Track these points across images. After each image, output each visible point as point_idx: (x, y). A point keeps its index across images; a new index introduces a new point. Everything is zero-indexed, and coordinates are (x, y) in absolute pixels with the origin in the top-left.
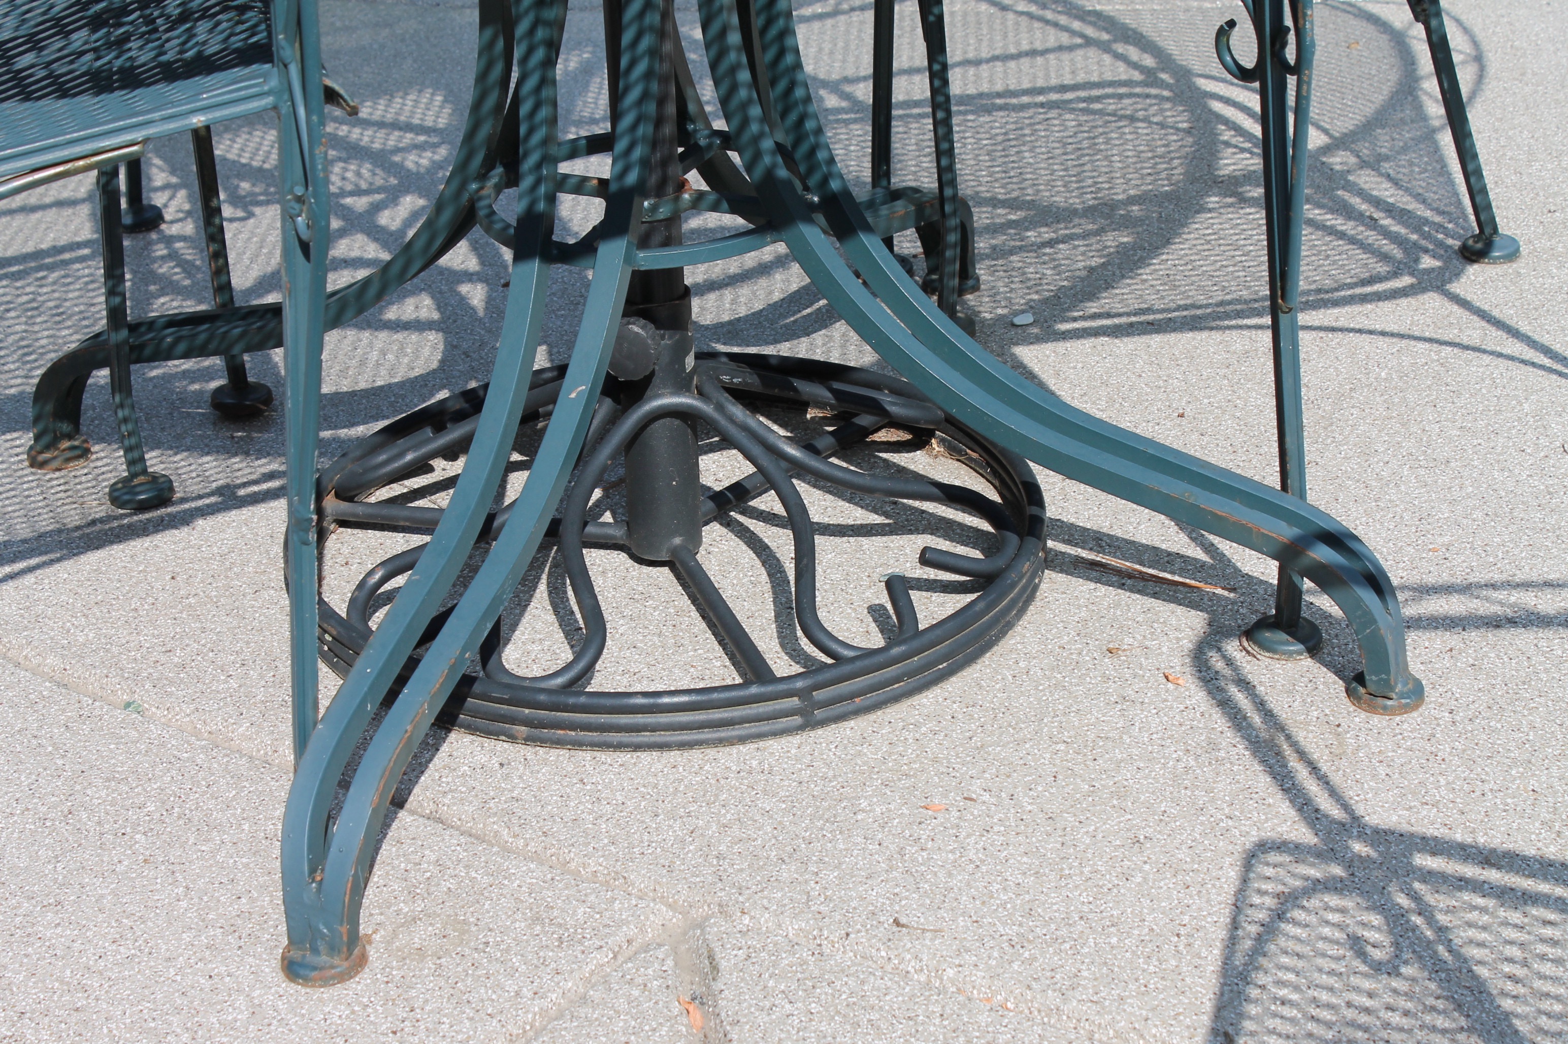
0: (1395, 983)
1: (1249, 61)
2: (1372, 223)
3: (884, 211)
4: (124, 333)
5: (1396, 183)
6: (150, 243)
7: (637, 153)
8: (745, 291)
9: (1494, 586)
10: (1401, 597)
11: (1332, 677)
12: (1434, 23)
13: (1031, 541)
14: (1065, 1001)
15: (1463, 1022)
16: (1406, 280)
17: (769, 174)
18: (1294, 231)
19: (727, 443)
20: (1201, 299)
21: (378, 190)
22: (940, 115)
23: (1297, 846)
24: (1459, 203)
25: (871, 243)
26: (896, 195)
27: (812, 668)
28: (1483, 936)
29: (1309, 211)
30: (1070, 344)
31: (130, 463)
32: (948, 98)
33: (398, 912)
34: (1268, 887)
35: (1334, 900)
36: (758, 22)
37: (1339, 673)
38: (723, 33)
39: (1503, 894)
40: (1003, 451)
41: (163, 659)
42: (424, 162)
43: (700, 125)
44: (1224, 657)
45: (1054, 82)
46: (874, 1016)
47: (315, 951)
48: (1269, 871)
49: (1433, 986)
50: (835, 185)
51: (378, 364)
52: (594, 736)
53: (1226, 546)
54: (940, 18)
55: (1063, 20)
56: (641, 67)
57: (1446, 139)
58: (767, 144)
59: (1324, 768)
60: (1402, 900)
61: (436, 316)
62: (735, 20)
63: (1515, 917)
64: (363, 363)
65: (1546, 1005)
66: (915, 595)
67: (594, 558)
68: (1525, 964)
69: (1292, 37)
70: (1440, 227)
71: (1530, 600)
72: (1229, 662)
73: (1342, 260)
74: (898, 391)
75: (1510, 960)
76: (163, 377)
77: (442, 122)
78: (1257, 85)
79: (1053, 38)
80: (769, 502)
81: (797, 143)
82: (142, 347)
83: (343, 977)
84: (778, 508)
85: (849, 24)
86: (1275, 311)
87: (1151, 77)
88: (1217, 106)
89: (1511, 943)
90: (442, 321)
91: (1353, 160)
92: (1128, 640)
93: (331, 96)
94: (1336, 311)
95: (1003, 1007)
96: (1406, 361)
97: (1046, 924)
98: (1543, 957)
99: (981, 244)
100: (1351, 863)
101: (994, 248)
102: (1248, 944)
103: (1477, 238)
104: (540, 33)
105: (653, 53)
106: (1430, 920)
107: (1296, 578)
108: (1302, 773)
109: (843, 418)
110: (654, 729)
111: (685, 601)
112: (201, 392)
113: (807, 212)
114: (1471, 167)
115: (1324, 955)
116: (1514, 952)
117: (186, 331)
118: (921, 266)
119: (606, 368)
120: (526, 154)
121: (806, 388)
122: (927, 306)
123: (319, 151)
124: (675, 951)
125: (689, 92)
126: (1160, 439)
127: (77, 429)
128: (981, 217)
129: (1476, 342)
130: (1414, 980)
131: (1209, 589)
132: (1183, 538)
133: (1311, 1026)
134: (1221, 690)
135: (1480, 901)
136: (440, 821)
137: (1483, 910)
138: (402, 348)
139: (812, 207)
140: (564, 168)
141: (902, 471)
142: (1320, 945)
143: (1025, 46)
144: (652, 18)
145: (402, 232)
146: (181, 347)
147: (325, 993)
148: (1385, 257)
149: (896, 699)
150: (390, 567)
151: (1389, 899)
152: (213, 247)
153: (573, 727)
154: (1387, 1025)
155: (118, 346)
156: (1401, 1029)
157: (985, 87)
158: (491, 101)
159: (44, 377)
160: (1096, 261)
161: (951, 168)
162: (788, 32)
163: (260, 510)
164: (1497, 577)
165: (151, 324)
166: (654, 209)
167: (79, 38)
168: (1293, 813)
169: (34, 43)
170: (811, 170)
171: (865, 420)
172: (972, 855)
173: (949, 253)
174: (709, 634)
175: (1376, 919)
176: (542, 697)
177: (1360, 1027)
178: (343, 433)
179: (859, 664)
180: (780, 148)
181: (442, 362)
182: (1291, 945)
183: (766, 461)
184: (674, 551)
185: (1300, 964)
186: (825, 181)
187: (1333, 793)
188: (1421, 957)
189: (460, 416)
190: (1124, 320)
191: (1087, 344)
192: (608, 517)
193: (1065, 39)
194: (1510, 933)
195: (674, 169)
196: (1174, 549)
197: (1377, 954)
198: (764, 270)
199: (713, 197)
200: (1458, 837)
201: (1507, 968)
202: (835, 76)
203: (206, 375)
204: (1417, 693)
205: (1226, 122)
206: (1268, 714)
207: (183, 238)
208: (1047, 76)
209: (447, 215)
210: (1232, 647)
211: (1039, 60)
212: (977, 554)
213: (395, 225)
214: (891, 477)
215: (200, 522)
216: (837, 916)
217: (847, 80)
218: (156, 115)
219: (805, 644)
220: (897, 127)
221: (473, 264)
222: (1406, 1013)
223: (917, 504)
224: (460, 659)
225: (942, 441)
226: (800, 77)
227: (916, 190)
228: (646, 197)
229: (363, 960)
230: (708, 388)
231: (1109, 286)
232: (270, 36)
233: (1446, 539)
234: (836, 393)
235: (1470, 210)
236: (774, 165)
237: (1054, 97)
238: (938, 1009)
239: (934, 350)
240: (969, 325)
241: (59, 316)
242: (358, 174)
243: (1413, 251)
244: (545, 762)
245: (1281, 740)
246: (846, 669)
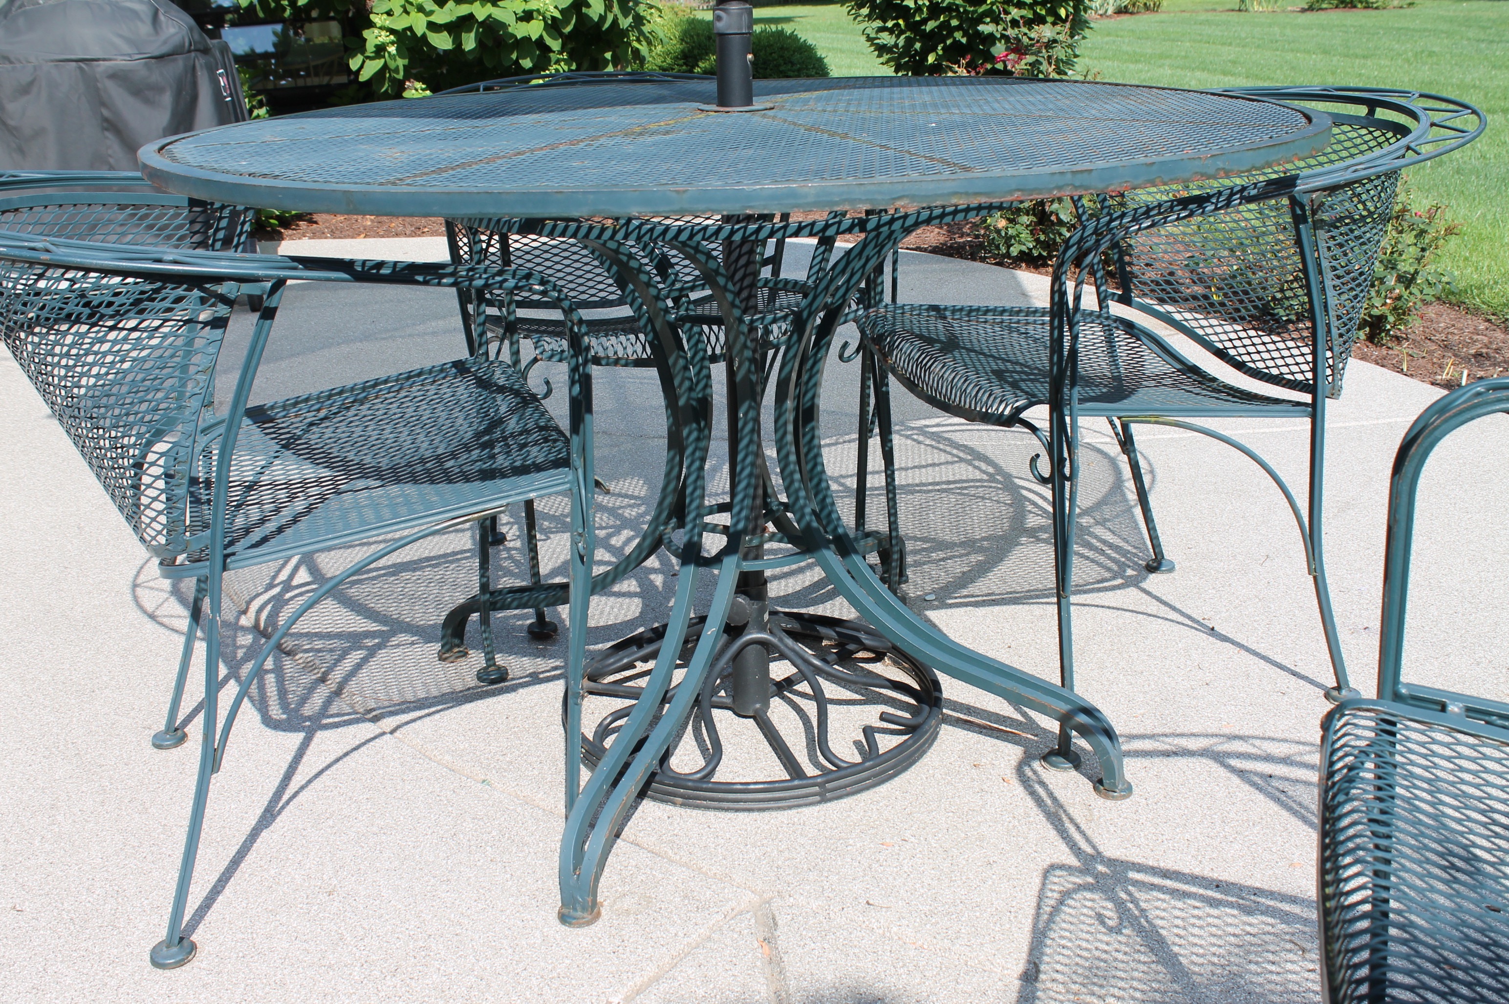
0: (1120, 938)
1: (1046, 474)
2: (1102, 552)
3: (862, 543)
4: (488, 596)
5: (1113, 533)
6: (500, 551)
7: (744, 514)
8: (791, 580)
9: (1166, 735)
10: (1120, 740)
11: (1086, 781)
12: (1132, 455)
13: (935, 709)
14: (953, 945)
15: (1154, 958)
16: (1119, 581)
17: (809, 525)
18: (1069, 558)
19: (783, 657)
20: (1019, 589)
21: (611, 527)
22: (891, 496)
23: (1070, 867)
24: (1145, 543)
25: (856, 558)
26: (868, 535)
27: (825, 772)
28: (1163, 914)
29: (1076, 548)
30: (953, 610)
31: (487, 660)
32: (894, 488)
33: (616, 891)
34: (1056, 888)
35: (1088, 895)
36: (803, 450)
37: (1090, 779)
38: (787, 455)
39: (1173, 892)
40: (921, 664)
41: (501, 758)
42: (634, 513)
43: (773, 499)
44: (1032, 770)
45: (944, 479)
46: (857, 951)
47: (575, 909)
48: (1056, 880)
49: (1139, 939)
50: (840, 531)
51: (609, 613)
52: (716, 804)
53: (1032, 713)
54: (891, 449)
55: (948, 449)
56: (747, 472)
57: (1138, 511)
58: (808, 510)
59: (1083, 827)
60: (1123, 895)
61: (638, 590)
62: (793, 449)
63: (1180, 904)
64: (602, 613)
65: (1195, 950)
66: (877, 735)
67: (716, 713)
68: (1185, 928)
69: (1067, 463)
70: (1135, 555)
71: (1184, 743)
72: (1035, 772)
73: (1088, 570)
74: (869, 632)
75: (1177, 926)
76: (504, 617)
77: (643, 494)
78: (1050, 486)
79: (943, 457)
80: (804, 687)
81: (821, 510)
82: (495, 603)
83: (589, 923)
84: (809, 691)
85: (843, 449)
86: (1059, 596)
87: (992, 478)
88: (1024, 493)
89: (1178, 918)
90: (641, 592)
91: (1092, 521)
92: (984, 760)
93: (598, 484)
94: (1085, 596)
95: (922, 947)
96: (1121, 621)
97: (943, 905)
98: (1193, 925)
99: (909, 559)
100: (1097, 876)
101: (915, 561)
102: (1046, 917)
103: (1154, 560)
104: (698, 454)
105: (753, 464)
106: (1137, 906)
107: (1068, 730)
108: (1072, 830)
109: (840, 645)
110: (746, 801)
111: (761, 736)
112: (522, 625)
113: (826, 544)
114: (1151, 526)
115: (1084, 923)
116: (1179, 922)
117: (518, 595)
118: (879, 569)
119: (726, 620)
120: (689, 513)
121: (823, 630)
122: (883, 589)
123: (591, 511)
124: (755, 915)
125: (768, 483)
126: (999, 659)
127: (462, 643)
128: (909, 546)
129: (1154, 613)
130: (1129, 936)
131: (1024, 735)
132: (1011, 709)
133: (1078, 959)
134: (1030, 786)
135: (1162, 896)
136: (637, 845)
137: (1164, 901)
138: (621, 605)
139: (829, 541)
140: (708, 519)
141: (870, 672)
142: (1082, 918)
143: (930, 462)
144: (753, 448)
145: (622, 548)
146: (515, 604)
147: (580, 931)
148: (1109, 569)
149: (868, 788)
150: (615, 716)
151: (1116, 894)
152: (532, 554)
153: (705, 799)
154: (1116, 959)
155: (485, 602)
156: (1123, 962)
157: (910, 481)
158: (672, 486)
159: (448, 615)
160: (966, 569)
161: (895, 522)
162: (819, 455)
163: (550, 685)
164: (1168, 731)
165: (500, 592)
166: (751, 541)
167: (475, 453)
168: (1067, 850)
169: (454, 455)
170: (829, 523)
171: (851, 647)
172: (906, 869)
173: (894, 564)
174: (773, 753)
175: (1110, 905)
176: (690, 784)
177: (1102, 960)
178: (592, 647)
179: (849, 771)
180: (814, 512)
181: (641, 613)
182: (1067, 918)
183: (803, 667)
184: (756, 711)
185: (1072, 927)
186: (836, 528)
187: (1088, 840)
188: (1132, 925)
189: (651, 641)
190: (980, 598)
191: (963, 610)
192: (722, 693)
193: (949, 458)
194: (1177, 913)
195: (761, 521)
196: (1007, 714)
197: (1110, 923)
198: (801, 570)
199: (779, 535)
200: (1151, 863)
201: (1176, 930)
202: (836, 475)
203: (525, 617)
204: (1129, 789)
205: (1029, 500)
206: (1054, 799)
207: (516, 549)
208: (941, 476)
209: (648, 542)
210: (1036, 765)
211: (937, 468)
212: (908, 715)
213: (619, 544)
214: (865, 676)
215: (521, 691)
216: (838, 899)
217: (842, 476)
218: (513, 493)
219: (821, 759)
220: (868, 500)
221: (657, 565)
222: (1125, 953)
223: (877, 689)
224: (651, 764)
225: (890, 658)
226: (824, 477)
227: (877, 532)
228: (747, 534)
229: (599, 915)
230: (775, 630)
231: (972, 582)
232: (569, 454)
233: (1142, 711)
234: (837, 633)
235: (1150, 546)
236: (811, 521)
237: (944, 486)
238: (889, 948)
239: (889, 613)
240: (904, 599)
241: (455, 586)
242: (601, 519)
243: (1122, 566)
244: (691, 816)
245: (1061, 812)
246: (843, 773)
